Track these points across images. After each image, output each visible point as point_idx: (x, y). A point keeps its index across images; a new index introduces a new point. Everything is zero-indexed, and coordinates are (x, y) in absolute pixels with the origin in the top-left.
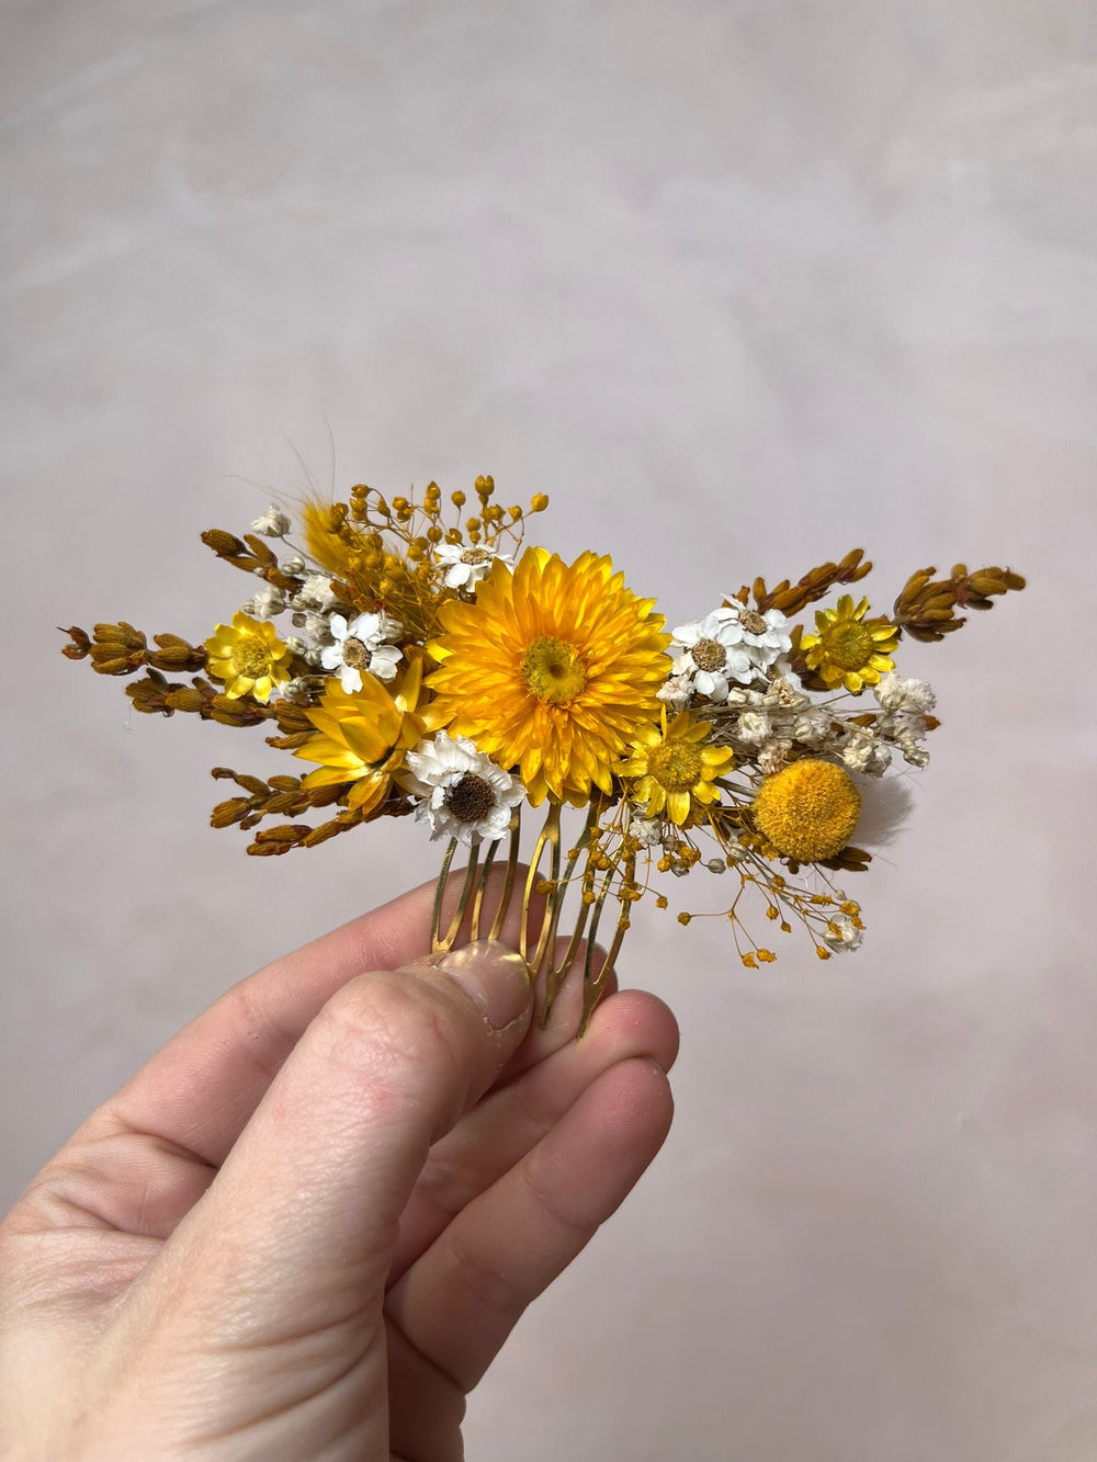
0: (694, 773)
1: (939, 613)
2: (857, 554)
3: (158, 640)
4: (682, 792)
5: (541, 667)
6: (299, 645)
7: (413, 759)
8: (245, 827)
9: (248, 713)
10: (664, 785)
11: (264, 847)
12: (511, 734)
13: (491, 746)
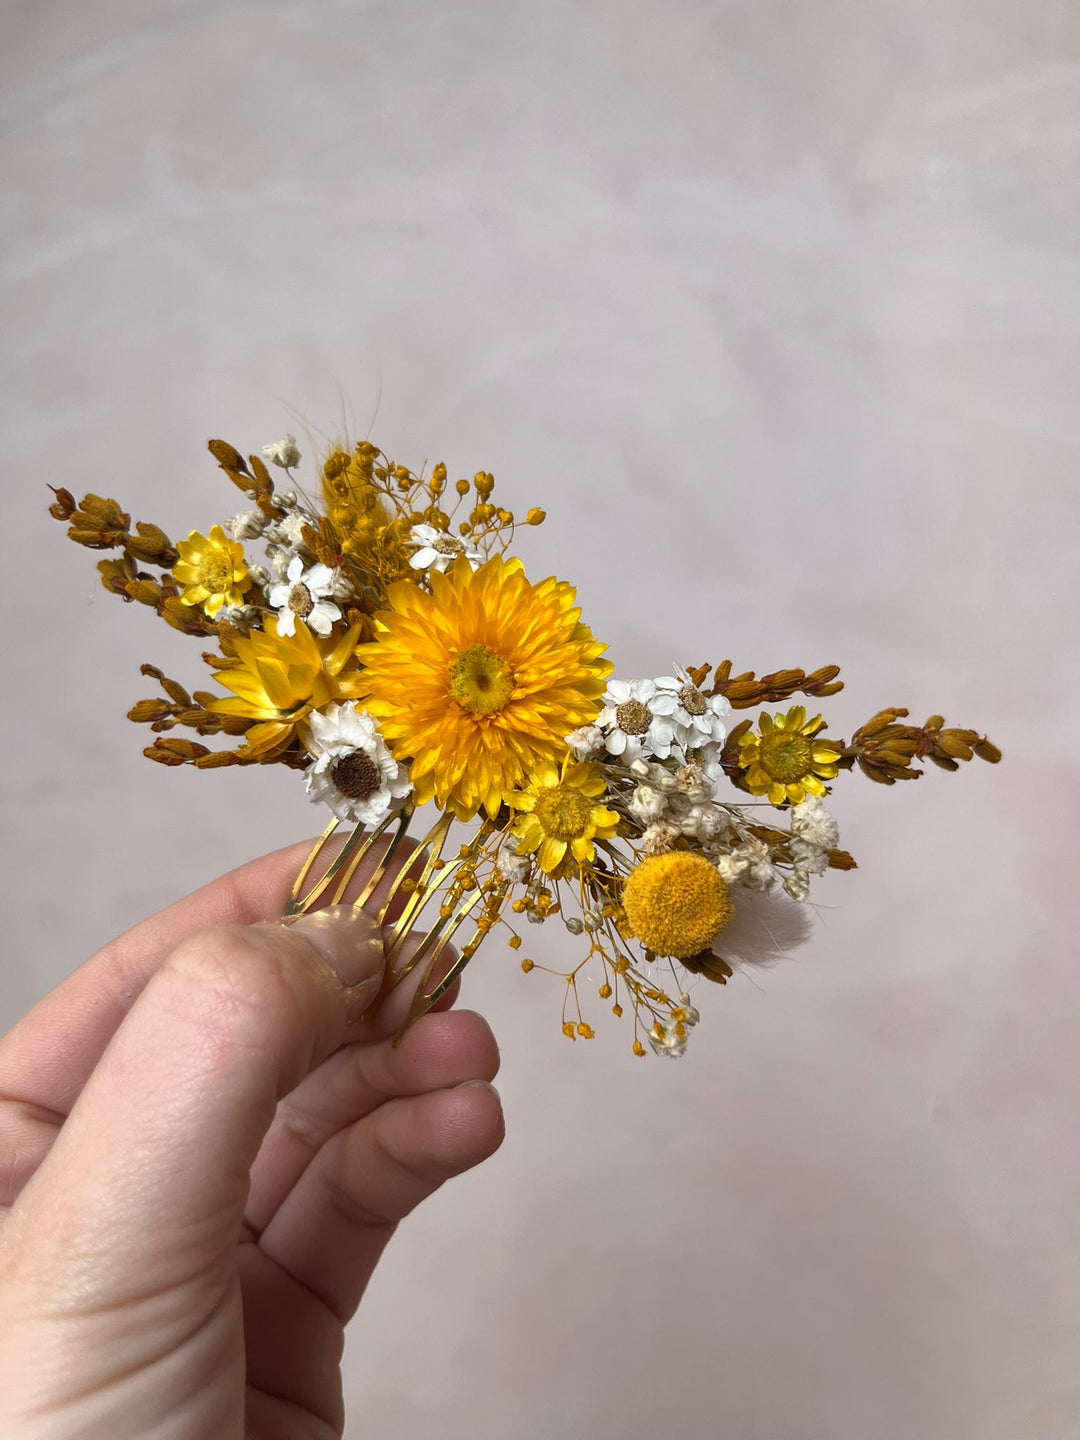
0: (577, 826)
1: (894, 757)
2: (833, 671)
3: (140, 527)
4: (562, 840)
5: (467, 673)
6: (262, 575)
7: (316, 718)
8: (155, 729)
9: (195, 622)
10: (544, 827)
11: (161, 753)
12: (418, 726)
13: (393, 732)
